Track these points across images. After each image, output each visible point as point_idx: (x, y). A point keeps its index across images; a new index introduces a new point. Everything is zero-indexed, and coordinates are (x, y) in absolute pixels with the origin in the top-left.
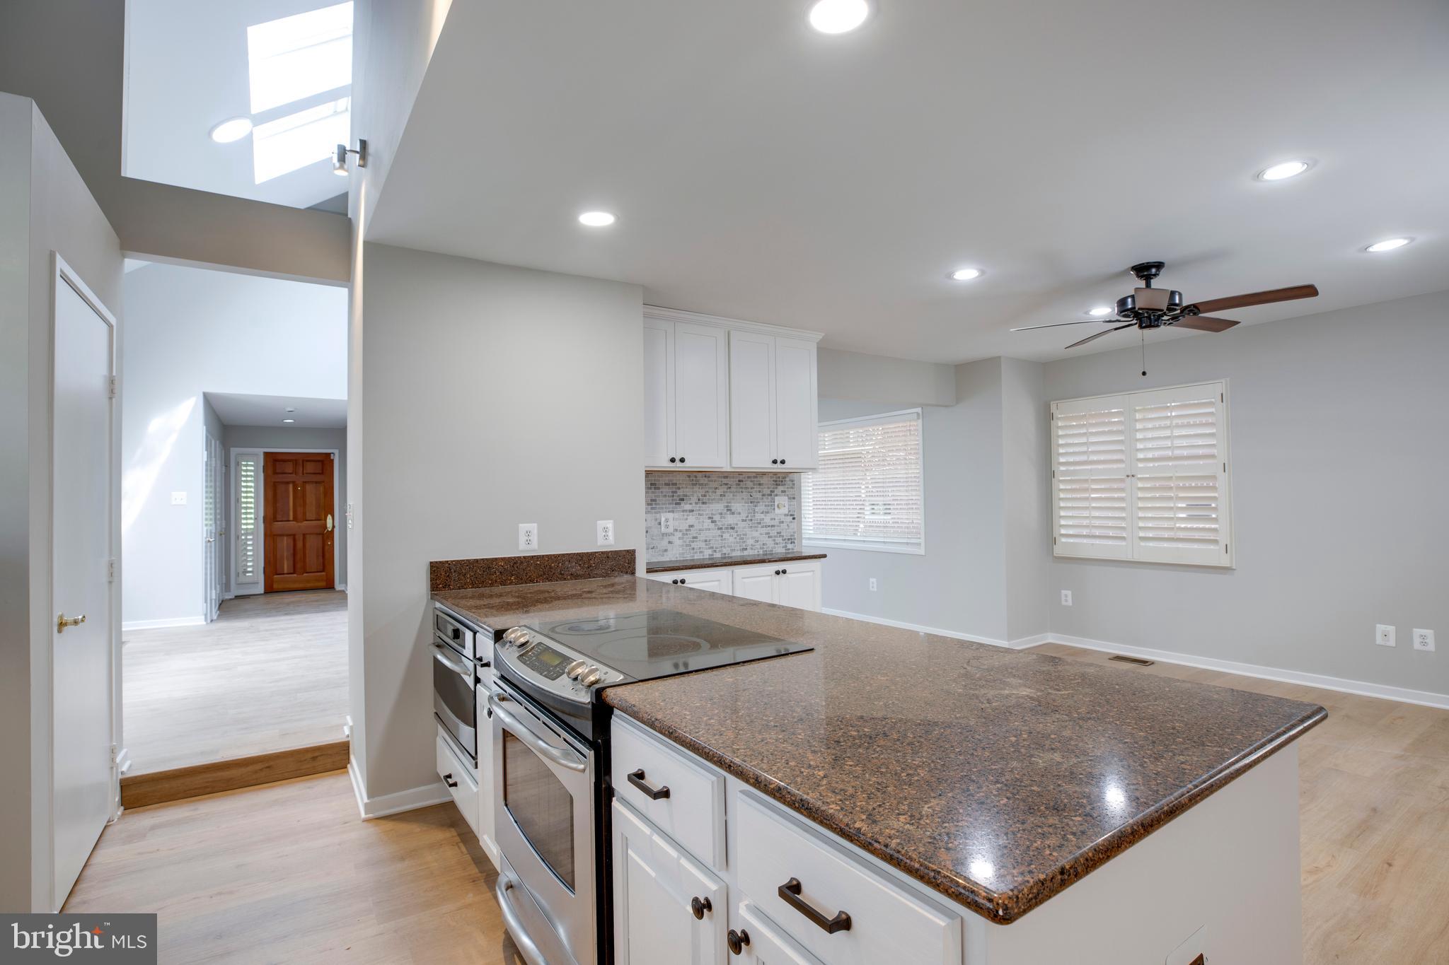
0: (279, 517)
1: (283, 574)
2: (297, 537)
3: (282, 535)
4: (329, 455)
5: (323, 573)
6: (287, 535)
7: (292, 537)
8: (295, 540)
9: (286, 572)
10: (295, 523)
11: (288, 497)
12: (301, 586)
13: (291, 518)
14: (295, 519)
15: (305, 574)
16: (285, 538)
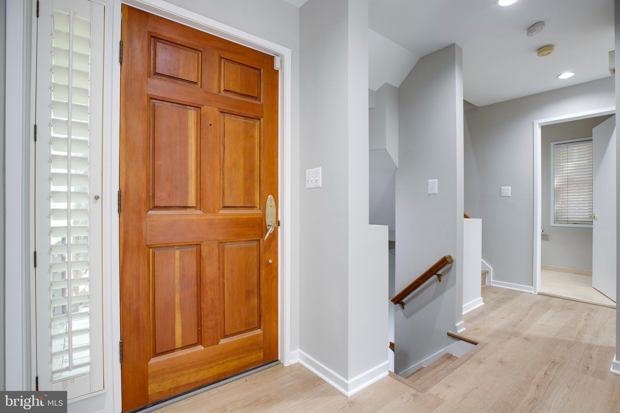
0: (162, 198)
1: (173, 350)
2: (205, 249)
3: (169, 246)
4: (271, 59)
5: (259, 331)
6: (181, 246)
7: (194, 249)
8: (199, 258)
9: (179, 343)
10: (199, 212)
11: (185, 146)
12: (215, 370)
13: (192, 201)
14: (200, 204)
15: (223, 341)
16: (177, 252)
